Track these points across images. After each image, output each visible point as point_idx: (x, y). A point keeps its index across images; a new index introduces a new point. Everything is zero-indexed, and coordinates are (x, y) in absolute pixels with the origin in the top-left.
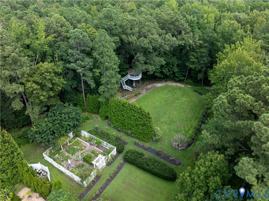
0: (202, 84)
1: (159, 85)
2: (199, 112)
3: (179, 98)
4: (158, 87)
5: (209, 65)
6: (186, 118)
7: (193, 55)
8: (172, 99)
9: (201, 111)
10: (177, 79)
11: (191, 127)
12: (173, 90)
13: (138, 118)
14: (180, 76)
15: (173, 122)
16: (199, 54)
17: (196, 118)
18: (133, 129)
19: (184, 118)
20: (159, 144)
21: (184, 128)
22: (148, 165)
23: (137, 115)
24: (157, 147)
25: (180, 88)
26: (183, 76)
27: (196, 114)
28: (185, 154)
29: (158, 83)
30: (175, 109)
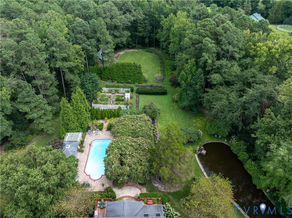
0: (148, 46)
1: (121, 53)
2: (158, 62)
3: (140, 58)
4: (122, 55)
5: (151, 31)
6: (152, 67)
7: (140, 26)
8: (137, 59)
9: (158, 61)
10: (131, 47)
11: (159, 70)
12: (132, 54)
13: (134, 70)
14: (133, 44)
15: (147, 71)
16: (144, 25)
17: (158, 66)
18: (132, 78)
19: (152, 68)
20: (148, 82)
21: (155, 72)
22: (152, 90)
23: (133, 68)
24: (149, 84)
25: (137, 52)
26: (134, 44)
27: (157, 64)
28: (164, 83)
29: (119, 52)
30: (143, 64)
